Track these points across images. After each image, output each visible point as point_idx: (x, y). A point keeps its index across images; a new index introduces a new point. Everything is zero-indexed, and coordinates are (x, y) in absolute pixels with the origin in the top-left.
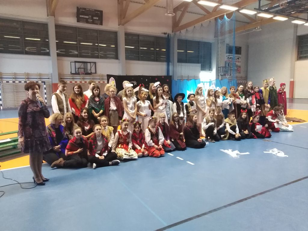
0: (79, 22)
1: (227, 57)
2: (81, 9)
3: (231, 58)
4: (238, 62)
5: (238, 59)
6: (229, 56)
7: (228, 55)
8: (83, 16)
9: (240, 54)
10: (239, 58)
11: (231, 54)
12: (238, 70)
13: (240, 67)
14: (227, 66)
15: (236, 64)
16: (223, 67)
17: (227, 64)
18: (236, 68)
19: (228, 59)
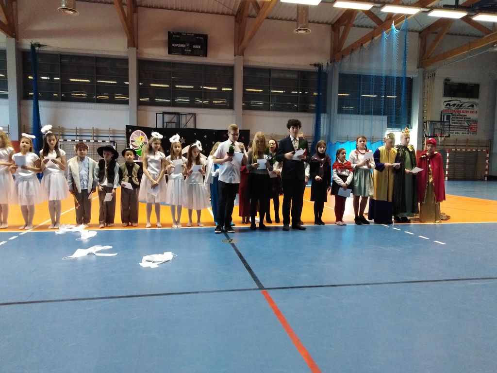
0: (171, 54)
2: (174, 34)
3: (454, 105)
4: (473, 112)
5: (472, 106)
6: (450, 101)
7: (447, 99)
8: (177, 45)
9: (477, 97)
10: (475, 106)
11: (454, 98)
12: (471, 128)
13: (475, 122)
14: (445, 120)
15: (465, 116)
16: (431, 122)
17: (445, 117)
18: (466, 125)
19: (448, 106)
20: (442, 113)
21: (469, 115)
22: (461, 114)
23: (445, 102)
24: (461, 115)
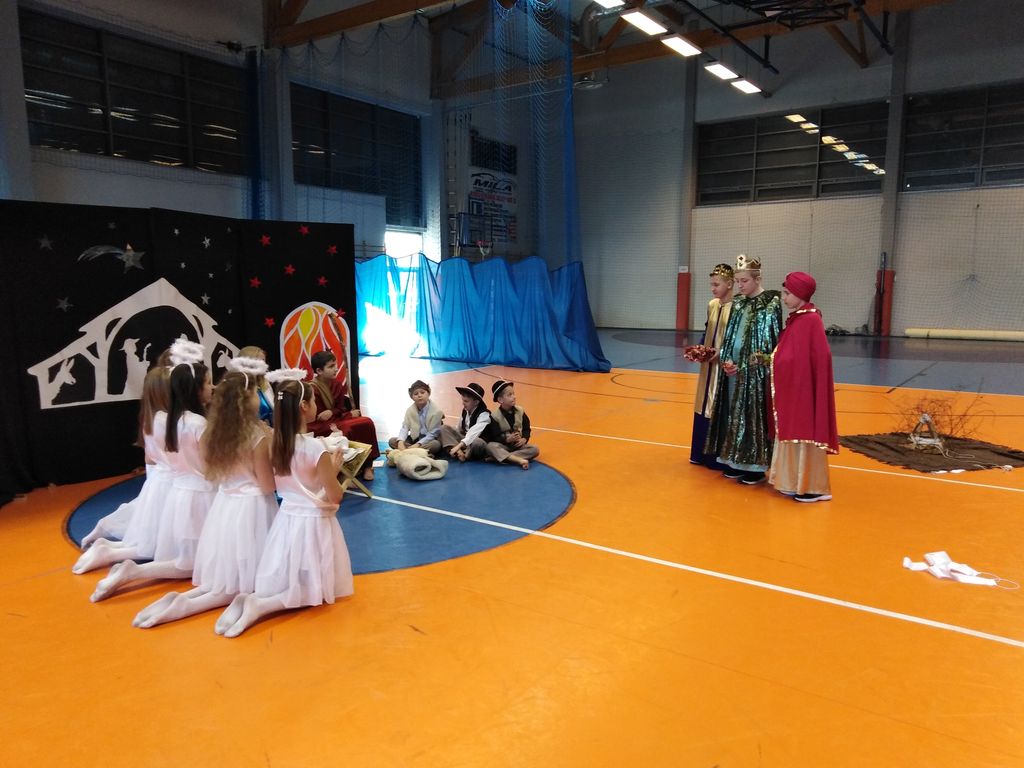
1: (475, 178)
3: (486, 183)
4: (510, 200)
5: (509, 188)
6: (478, 175)
7: (476, 170)
9: (514, 171)
10: (512, 188)
11: (484, 171)
12: (509, 231)
13: (514, 218)
14: (475, 212)
15: (501, 206)
17: (475, 206)
18: (502, 224)
19: (477, 186)
20: (470, 198)
21: (506, 206)
22: (496, 202)
23: (473, 175)
24: (496, 205)
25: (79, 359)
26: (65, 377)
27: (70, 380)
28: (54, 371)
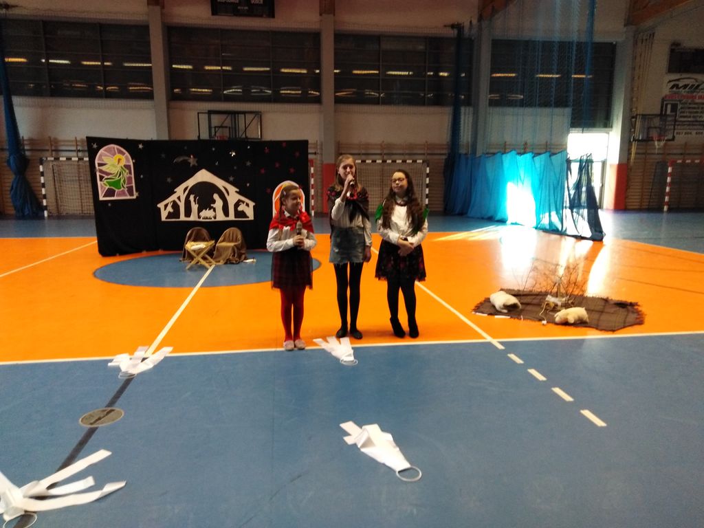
0: (217, 15)
1: (672, 83)
7: (674, 76)
11: (685, 75)
14: (669, 112)
16: (644, 116)
17: (669, 107)
19: (675, 89)
20: (663, 100)
22: (697, 101)
23: (670, 81)
24: (697, 104)
25: (174, 202)
26: (170, 209)
27: (172, 210)
28: (166, 206)
